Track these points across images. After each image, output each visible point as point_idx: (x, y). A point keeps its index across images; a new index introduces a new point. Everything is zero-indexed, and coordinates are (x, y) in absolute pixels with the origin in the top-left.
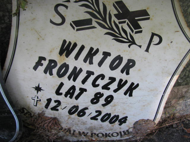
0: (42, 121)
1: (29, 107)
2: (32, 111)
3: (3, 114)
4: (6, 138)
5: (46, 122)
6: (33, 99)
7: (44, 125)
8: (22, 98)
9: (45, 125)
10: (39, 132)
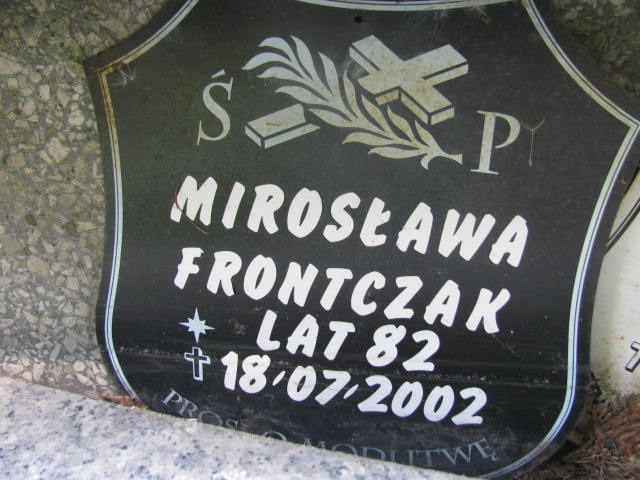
0: (625, 420)
1: (607, 371)
2: (607, 386)
3: (536, 381)
4: (493, 459)
5: (633, 426)
6: (633, 348)
7: (619, 436)
8: (604, 340)
9: (622, 437)
10: (590, 455)
